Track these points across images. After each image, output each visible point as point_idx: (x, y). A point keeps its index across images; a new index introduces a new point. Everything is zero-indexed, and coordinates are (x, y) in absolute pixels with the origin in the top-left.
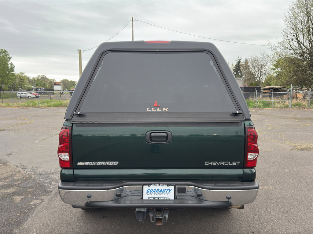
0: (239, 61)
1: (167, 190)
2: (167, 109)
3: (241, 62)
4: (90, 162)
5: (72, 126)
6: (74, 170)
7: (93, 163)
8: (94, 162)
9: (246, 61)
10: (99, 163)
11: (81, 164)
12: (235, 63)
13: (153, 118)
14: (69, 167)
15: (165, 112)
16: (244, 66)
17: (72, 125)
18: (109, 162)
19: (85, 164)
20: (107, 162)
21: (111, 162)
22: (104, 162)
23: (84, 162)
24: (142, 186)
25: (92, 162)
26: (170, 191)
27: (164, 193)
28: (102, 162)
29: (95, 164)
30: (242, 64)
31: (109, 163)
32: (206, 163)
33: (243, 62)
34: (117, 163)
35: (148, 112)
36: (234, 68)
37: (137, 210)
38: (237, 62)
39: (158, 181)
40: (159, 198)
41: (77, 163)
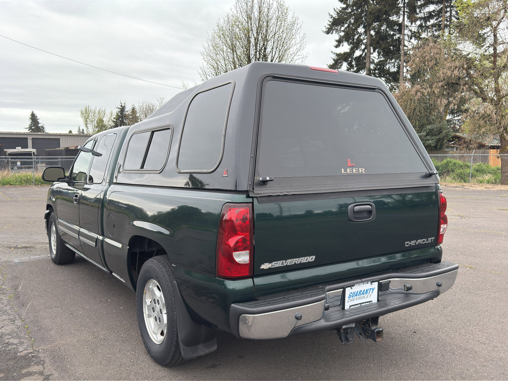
0: (122, 109)
1: (370, 289)
2: (364, 169)
3: (126, 110)
4: (279, 262)
5: (253, 203)
6: (254, 279)
7: (283, 263)
8: (284, 261)
9: (133, 109)
10: (289, 262)
11: (266, 266)
12: (116, 111)
13: (353, 184)
14: (247, 274)
15: (361, 175)
16: (131, 117)
17: (252, 201)
18: (303, 258)
19: (272, 266)
20: (300, 259)
21: (306, 258)
22: (297, 259)
23: (270, 262)
24: (342, 290)
25: (281, 262)
26: (373, 290)
27: (366, 295)
28: (295, 259)
29: (285, 265)
30: (127, 113)
31: (304, 260)
32: (407, 244)
33: (128, 110)
34: (314, 257)
35: (343, 176)
36: (115, 120)
37: (344, 327)
38: (119, 110)
39: (360, 278)
40: (361, 304)
41: (260, 266)
